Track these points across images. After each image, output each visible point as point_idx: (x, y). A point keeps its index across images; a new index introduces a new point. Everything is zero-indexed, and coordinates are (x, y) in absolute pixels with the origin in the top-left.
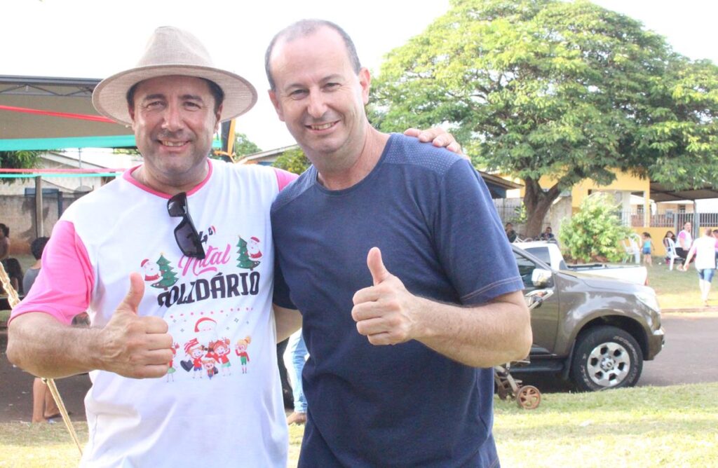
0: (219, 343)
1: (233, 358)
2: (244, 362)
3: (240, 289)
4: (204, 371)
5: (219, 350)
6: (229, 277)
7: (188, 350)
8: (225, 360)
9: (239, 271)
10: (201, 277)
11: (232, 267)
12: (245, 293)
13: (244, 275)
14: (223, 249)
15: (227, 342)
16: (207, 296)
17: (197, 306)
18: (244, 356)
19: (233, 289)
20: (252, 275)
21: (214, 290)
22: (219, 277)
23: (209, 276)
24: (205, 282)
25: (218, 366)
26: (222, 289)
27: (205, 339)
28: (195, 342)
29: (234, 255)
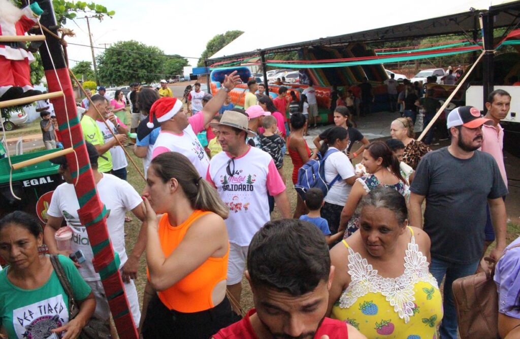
0: (239, 204)
1: (242, 208)
2: (246, 210)
3: (247, 189)
4: (234, 211)
5: (239, 206)
6: (244, 185)
7: (231, 205)
8: (240, 209)
9: (246, 184)
10: (236, 184)
11: (245, 183)
12: (248, 190)
13: (248, 185)
14: (243, 177)
15: (241, 204)
16: (237, 190)
17: (234, 192)
18: (246, 208)
19: (244, 189)
20: (250, 186)
21: (239, 189)
22: (241, 185)
23: (238, 184)
24: (237, 185)
25: (238, 210)
26: (241, 189)
27: (235, 202)
28: (232, 203)
29: (246, 179)
